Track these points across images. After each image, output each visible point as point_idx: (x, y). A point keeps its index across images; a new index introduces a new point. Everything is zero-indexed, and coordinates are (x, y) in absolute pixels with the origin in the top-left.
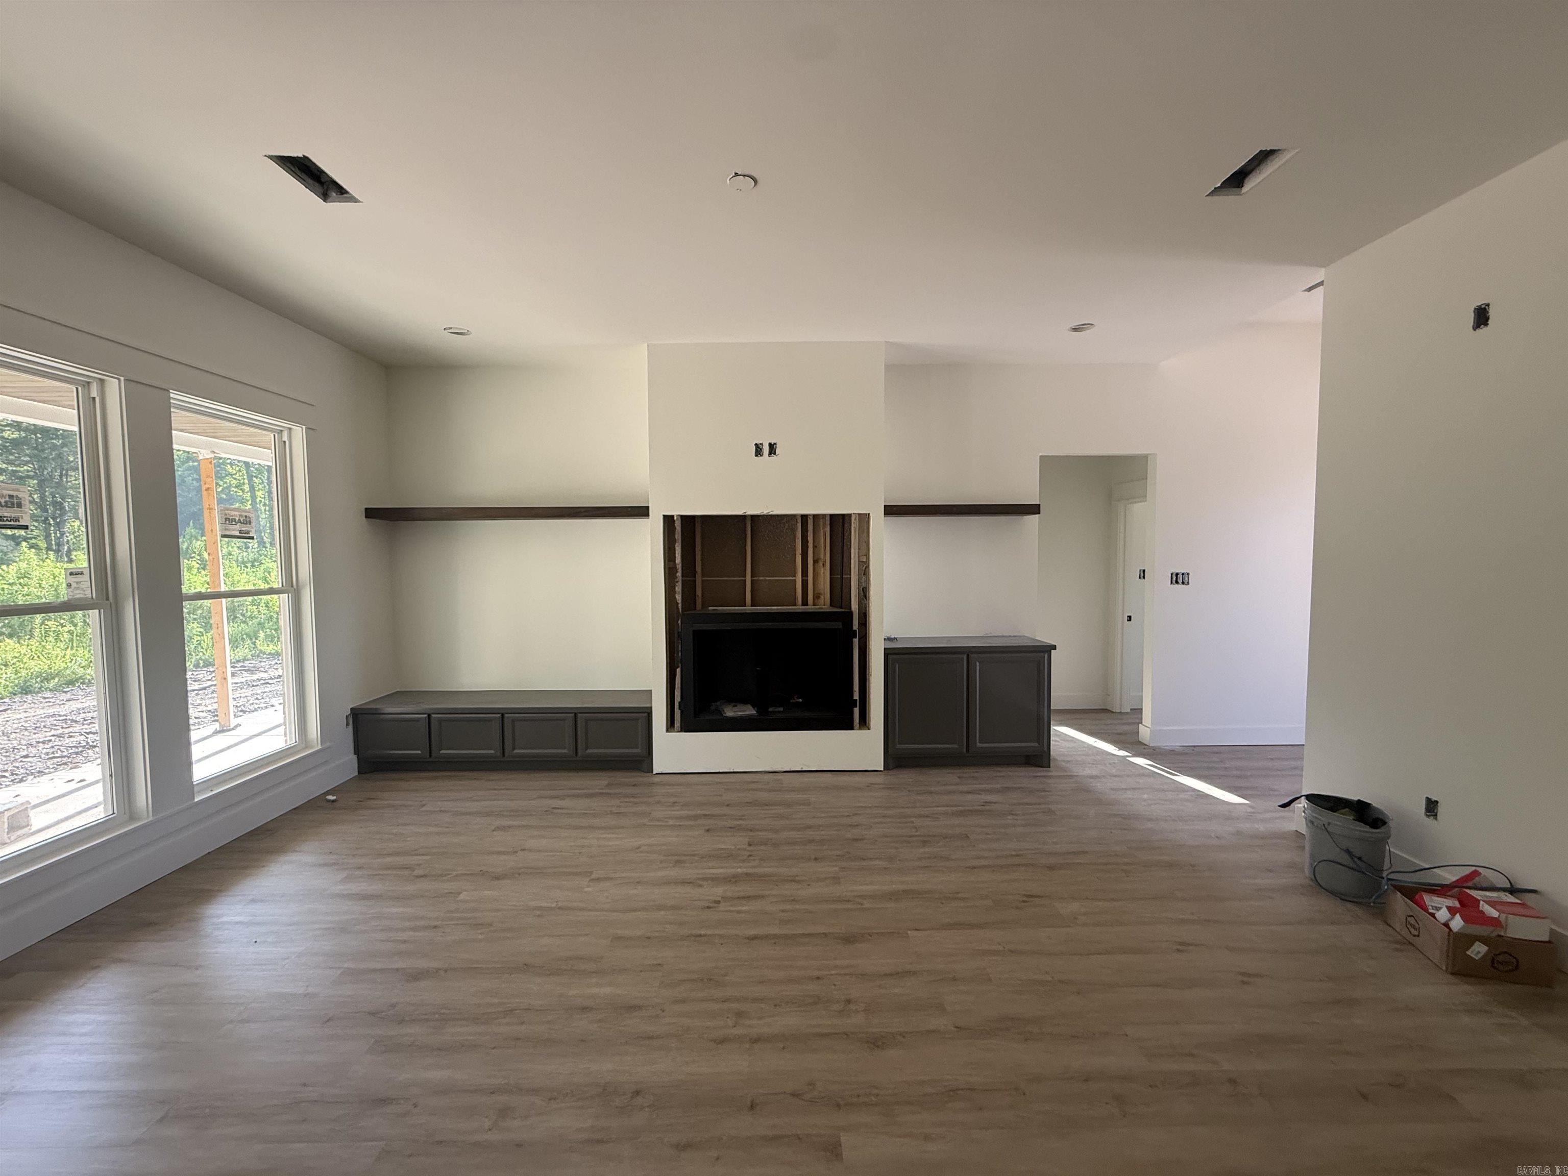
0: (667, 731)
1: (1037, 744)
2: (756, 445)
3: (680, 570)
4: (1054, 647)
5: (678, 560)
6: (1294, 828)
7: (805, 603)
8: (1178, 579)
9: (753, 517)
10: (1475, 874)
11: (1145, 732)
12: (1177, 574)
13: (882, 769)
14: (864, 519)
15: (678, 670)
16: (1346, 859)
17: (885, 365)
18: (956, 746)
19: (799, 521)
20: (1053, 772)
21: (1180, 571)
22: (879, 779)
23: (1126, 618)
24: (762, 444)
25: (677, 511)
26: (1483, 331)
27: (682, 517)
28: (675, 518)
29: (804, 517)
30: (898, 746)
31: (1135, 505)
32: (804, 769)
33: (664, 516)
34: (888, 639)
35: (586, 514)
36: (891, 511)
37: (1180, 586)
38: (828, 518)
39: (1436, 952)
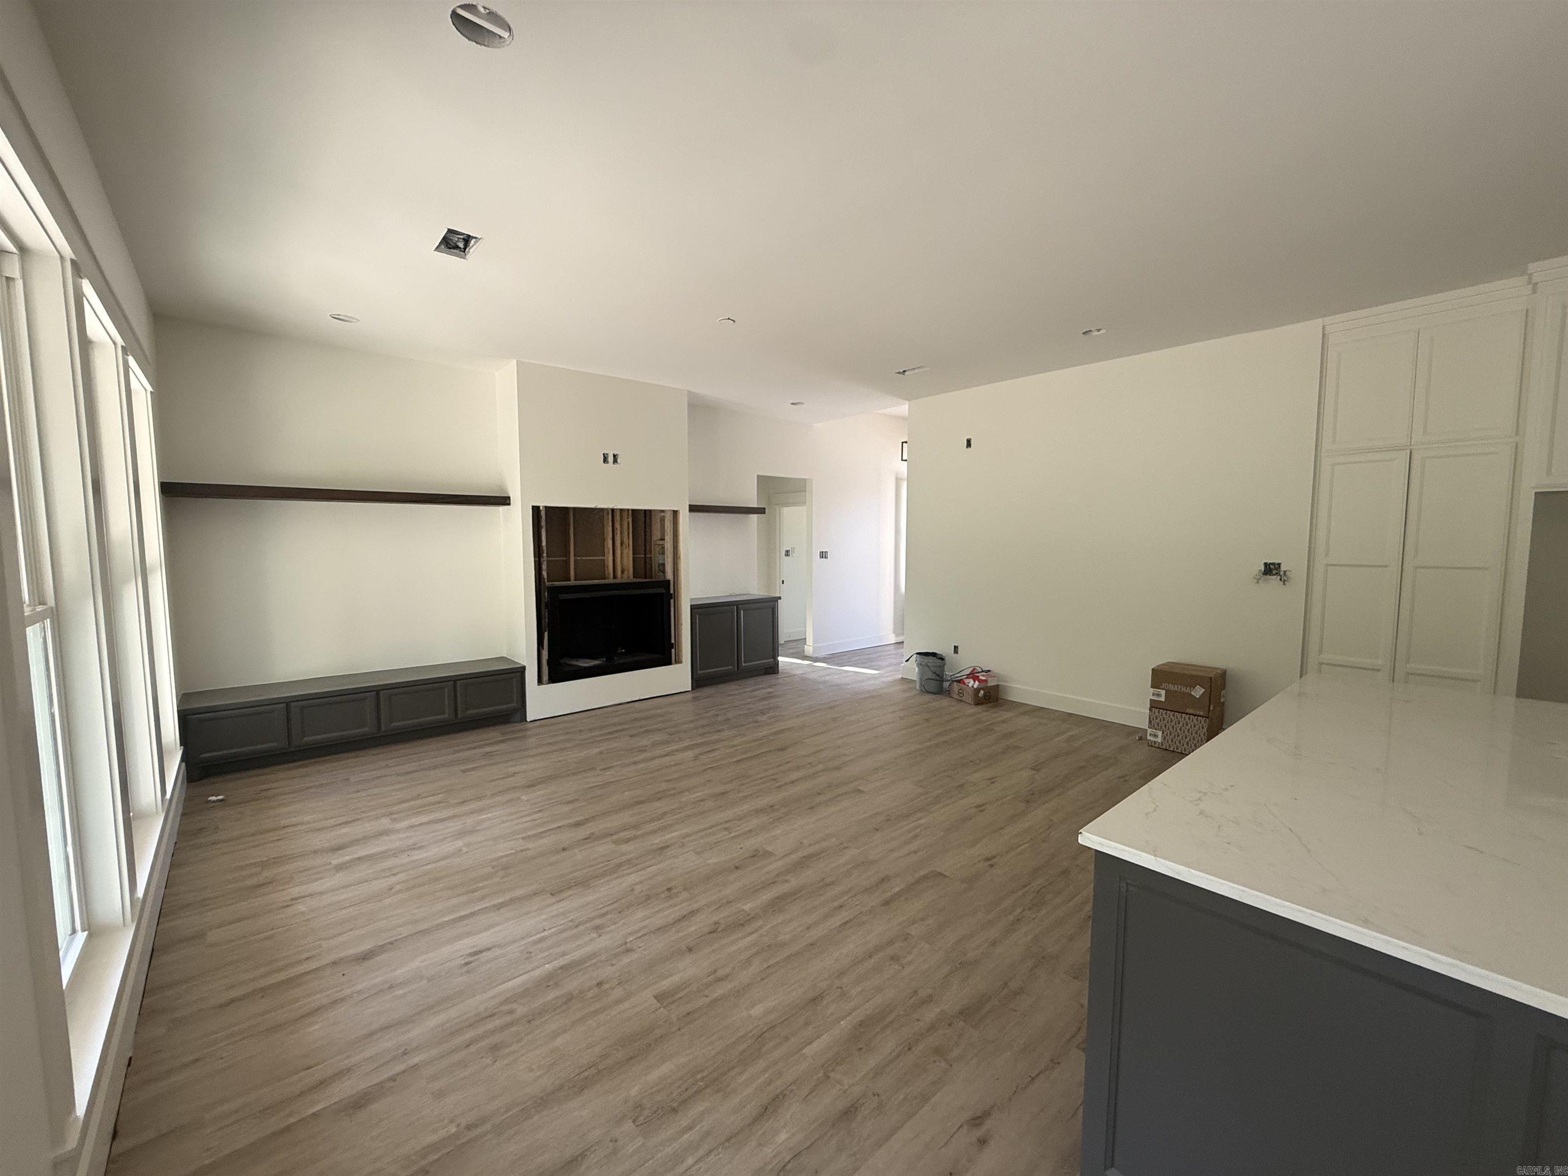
0: (539, 685)
1: (772, 660)
2: (604, 454)
3: (545, 552)
4: (780, 598)
5: (544, 543)
6: (900, 677)
7: (615, 577)
8: (823, 555)
9: (575, 509)
10: (974, 669)
11: (809, 649)
12: (822, 552)
13: (690, 689)
14: (675, 513)
15: (546, 634)
16: (934, 677)
17: (688, 404)
18: (731, 667)
19: (610, 513)
20: (779, 676)
21: (824, 550)
22: (690, 696)
23: (781, 582)
24: (607, 454)
25: (542, 504)
26: (969, 449)
27: (546, 507)
28: (541, 508)
29: (613, 510)
30: (699, 672)
31: (785, 509)
32: (641, 698)
33: (533, 506)
34: (691, 599)
35: (442, 500)
36: (693, 509)
37: (824, 559)
38: (630, 512)
39: (969, 698)
